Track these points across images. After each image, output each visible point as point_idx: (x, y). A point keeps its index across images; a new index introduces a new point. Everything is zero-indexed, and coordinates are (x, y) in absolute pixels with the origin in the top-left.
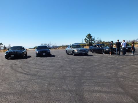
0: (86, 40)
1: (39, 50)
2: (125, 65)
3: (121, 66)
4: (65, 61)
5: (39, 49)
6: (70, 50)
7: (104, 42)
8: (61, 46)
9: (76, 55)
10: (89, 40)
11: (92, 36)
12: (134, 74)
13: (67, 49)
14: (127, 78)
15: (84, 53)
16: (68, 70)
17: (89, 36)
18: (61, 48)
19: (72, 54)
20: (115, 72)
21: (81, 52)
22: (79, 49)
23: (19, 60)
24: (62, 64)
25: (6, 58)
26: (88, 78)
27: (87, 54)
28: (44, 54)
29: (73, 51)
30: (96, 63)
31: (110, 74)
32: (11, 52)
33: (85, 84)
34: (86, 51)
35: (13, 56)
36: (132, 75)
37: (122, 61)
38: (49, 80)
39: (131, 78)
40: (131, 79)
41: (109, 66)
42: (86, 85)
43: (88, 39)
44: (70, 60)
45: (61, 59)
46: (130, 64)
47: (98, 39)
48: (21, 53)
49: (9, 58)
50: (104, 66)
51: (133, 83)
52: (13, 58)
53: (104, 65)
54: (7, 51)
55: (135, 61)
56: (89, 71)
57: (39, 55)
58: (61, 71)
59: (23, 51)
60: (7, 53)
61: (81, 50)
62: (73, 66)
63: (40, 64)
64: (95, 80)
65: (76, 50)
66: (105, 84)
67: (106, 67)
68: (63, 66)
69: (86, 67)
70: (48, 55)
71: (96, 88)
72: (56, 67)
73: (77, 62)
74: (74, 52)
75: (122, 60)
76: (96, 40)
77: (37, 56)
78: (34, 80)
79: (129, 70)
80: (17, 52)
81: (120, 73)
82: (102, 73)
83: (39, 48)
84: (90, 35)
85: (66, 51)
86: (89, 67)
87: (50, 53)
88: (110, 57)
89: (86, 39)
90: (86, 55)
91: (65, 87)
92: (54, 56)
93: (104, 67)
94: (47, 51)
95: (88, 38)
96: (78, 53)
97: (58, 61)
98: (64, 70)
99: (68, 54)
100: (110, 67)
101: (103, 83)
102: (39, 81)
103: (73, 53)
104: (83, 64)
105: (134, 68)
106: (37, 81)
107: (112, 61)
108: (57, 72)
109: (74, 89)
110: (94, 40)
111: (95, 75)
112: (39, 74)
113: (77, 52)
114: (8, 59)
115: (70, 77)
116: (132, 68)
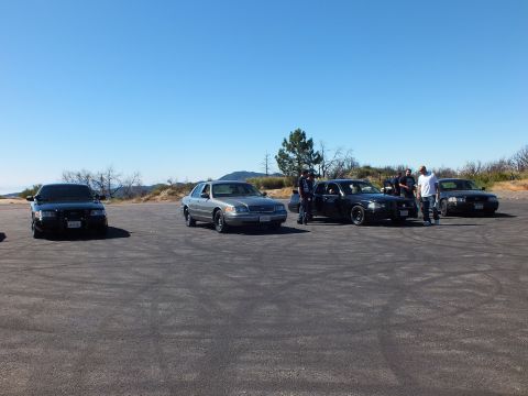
0: (282, 159)
1: (47, 206)
2: (435, 275)
3: (418, 279)
4: (171, 261)
5: (46, 201)
6: (204, 208)
7: (368, 167)
8: (163, 187)
9: (230, 228)
10: (299, 159)
11: (311, 141)
12: (463, 310)
13: (188, 200)
14: (429, 326)
15: (265, 218)
16: (180, 300)
17: (300, 142)
18: (164, 194)
19: (211, 226)
20: (385, 303)
21: (253, 217)
22: (245, 202)
24: (159, 274)
26: (262, 331)
27: (283, 225)
28: (74, 224)
29: (217, 209)
30: (312, 267)
31: (361, 315)
33: (242, 358)
34: (275, 213)
36: (453, 314)
37: (428, 258)
38: (84, 346)
39: (442, 328)
40: (441, 333)
41: (369, 279)
42: (250, 362)
43: (291, 155)
44: (199, 253)
45: (157, 248)
46: (457, 269)
50: (346, 279)
51: (447, 348)
53: (347, 274)
55: (485, 255)
56: (272, 302)
57: (48, 229)
58: (146, 304)
61: (254, 208)
62: (204, 282)
63: (48, 272)
64: (290, 341)
65: (229, 209)
66: (328, 353)
67: (351, 284)
68: (158, 281)
69: (263, 284)
70: (96, 228)
71: (285, 373)
72: (127, 286)
73: (227, 260)
74: (219, 216)
75: (430, 252)
76: (329, 157)
77: (38, 236)
78: (12, 346)
79: (447, 295)
81: (406, 310)
82: (329, 309)
83: (48, 194)
84: (304, 134)
85: (186, 211)
86: (280, 282)
87: (103, 218)
88: (381, 241)
89: (281, 151)
90: (275, 227)
91: (154, 372)
92: (122, 234)
93: (343, 284)
94: (90, 209)
95: (290, 148)
96: (236, 219)
97: (143, 259)
98: (163, 301)
99: (193, 224)
100: (370, 283)
101: (320, 352)
102: (37, 351)
103: (215, 221)
104: (253, 271)
105: (468, 286)
106: (25, 351)
107: (388, 255)
108: (126, 310)
109: (191, 377)
110: (319, 160)
111: (296, 319)
112: (37, 319)
113: (234, 214)
115: (183, 327)
116: (460, 286)
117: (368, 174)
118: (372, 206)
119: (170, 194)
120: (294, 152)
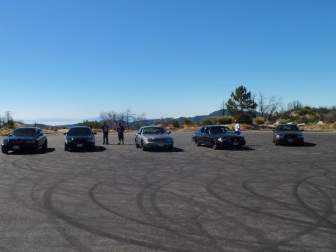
0: (230, 106)
5: (71, 134)
10: (241, 105)
21: (156, 143)
23: (27, 156)
25: (3, 152)
28: (80, 145)
29: (142, 140)
32: (14, 140)
35: (17, 147)
43: (236, 102)
47: (272, 103)
48: (33, 142)
49: (10, 152)
52: (16, 152)
54: (6, 138)
57: (71, 147)
59: (38, 139)
60: (6, 142)
70: (90, 147)
74: (143, 143)
77: (66, 150)
80: (25, 140)
84: (245, 89)
87: (93, 143)
89: (230, 102)
94: (87, 139)
95: (235, 98)
99: (137, 146)
113: (147, 142)
114: (7, 153)
117: (306, 112)
118: (220, 140)
120: (237, 100)
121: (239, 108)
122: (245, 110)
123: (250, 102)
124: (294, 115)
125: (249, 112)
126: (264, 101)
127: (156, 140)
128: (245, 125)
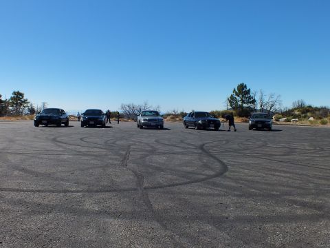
0: (232, 100)
11: (249, 90)
15: (153, 124)
17: (242, 90)
18: (169, 118)
21: (149, 123)
25: (35, 125)
32: (43, 116)
43: (238, 98)
47: (271, 100)
48: (57, 118)
49: (40, 125)
60: (38, 118)
77: (82, 126)
80: (50, 117)
84: (245, 86)
89: (232, 97)
94: (97, 118)
113: (143, 122)
114: (38, 126)
117: (308, 111)
118: (200, 122)
119: (171, 118)
120: (239, 96)
121: (240, 103)
122: (245, 105)
123: (250, 98)
124: (297, 113)
125: (249, 107)
126: (264, 97)
127: (149, 120)
128: (244, 118)
